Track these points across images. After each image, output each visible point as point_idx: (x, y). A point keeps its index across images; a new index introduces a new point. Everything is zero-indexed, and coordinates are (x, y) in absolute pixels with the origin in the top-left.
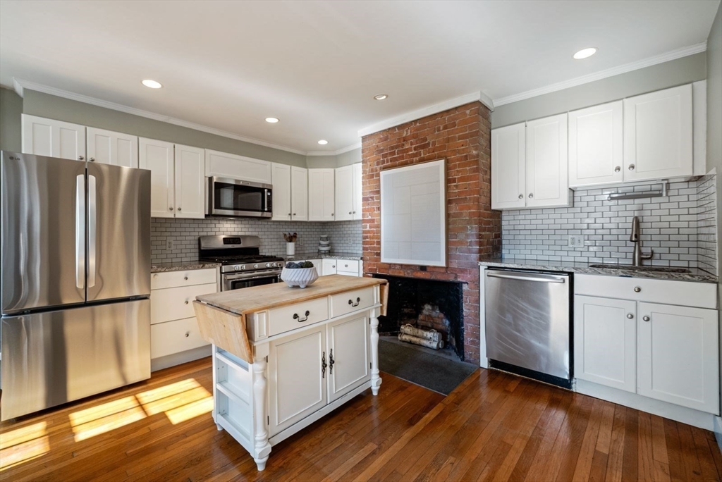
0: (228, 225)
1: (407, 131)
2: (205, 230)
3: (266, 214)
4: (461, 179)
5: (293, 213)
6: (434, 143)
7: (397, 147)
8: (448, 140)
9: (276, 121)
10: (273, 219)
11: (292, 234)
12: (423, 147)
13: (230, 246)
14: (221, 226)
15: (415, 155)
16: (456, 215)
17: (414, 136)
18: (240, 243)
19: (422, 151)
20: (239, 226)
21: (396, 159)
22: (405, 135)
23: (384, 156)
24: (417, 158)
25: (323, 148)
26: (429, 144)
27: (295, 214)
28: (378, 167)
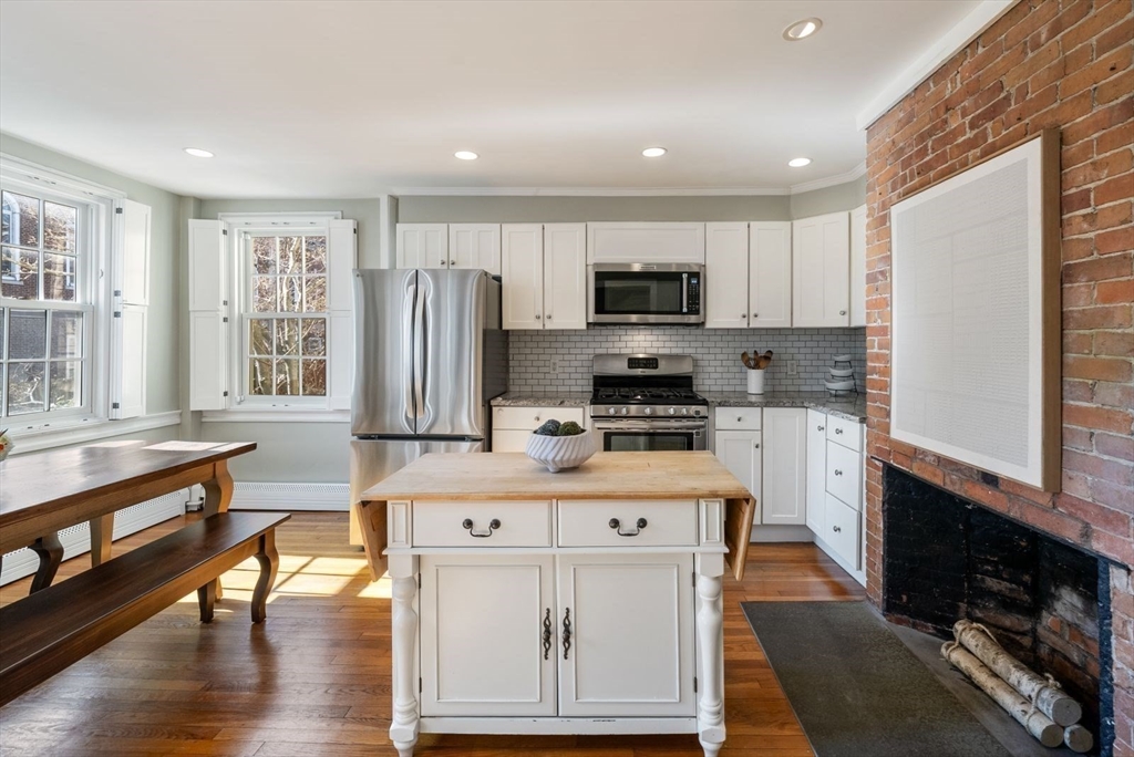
0: (641, 338)
1: (953, 81)
2: (603, 345)
3: (693, 319)
4: (1107, 192)
5: (752, 314)
6: (1023, 91)
7: (930, 133)
8: (1064, 69)
9: (660, 152)
10: (708, 325)
11: (762, 352)
12: (990, 114)
13: (639, 372)
14: (630, 338)
15: (971, 144)
16: (1090, 320)
17: (969, 91)
18: (657, 367)
19: (989, 125)
20: (660, 338)
21: (928, 167)
22: (948, 94)
23: (906, 164)
24: (977, 151)
25: (803, 175)
26: (1007, 98)
27: (756, 316)
28: (894, 195)
